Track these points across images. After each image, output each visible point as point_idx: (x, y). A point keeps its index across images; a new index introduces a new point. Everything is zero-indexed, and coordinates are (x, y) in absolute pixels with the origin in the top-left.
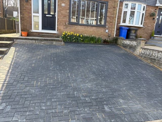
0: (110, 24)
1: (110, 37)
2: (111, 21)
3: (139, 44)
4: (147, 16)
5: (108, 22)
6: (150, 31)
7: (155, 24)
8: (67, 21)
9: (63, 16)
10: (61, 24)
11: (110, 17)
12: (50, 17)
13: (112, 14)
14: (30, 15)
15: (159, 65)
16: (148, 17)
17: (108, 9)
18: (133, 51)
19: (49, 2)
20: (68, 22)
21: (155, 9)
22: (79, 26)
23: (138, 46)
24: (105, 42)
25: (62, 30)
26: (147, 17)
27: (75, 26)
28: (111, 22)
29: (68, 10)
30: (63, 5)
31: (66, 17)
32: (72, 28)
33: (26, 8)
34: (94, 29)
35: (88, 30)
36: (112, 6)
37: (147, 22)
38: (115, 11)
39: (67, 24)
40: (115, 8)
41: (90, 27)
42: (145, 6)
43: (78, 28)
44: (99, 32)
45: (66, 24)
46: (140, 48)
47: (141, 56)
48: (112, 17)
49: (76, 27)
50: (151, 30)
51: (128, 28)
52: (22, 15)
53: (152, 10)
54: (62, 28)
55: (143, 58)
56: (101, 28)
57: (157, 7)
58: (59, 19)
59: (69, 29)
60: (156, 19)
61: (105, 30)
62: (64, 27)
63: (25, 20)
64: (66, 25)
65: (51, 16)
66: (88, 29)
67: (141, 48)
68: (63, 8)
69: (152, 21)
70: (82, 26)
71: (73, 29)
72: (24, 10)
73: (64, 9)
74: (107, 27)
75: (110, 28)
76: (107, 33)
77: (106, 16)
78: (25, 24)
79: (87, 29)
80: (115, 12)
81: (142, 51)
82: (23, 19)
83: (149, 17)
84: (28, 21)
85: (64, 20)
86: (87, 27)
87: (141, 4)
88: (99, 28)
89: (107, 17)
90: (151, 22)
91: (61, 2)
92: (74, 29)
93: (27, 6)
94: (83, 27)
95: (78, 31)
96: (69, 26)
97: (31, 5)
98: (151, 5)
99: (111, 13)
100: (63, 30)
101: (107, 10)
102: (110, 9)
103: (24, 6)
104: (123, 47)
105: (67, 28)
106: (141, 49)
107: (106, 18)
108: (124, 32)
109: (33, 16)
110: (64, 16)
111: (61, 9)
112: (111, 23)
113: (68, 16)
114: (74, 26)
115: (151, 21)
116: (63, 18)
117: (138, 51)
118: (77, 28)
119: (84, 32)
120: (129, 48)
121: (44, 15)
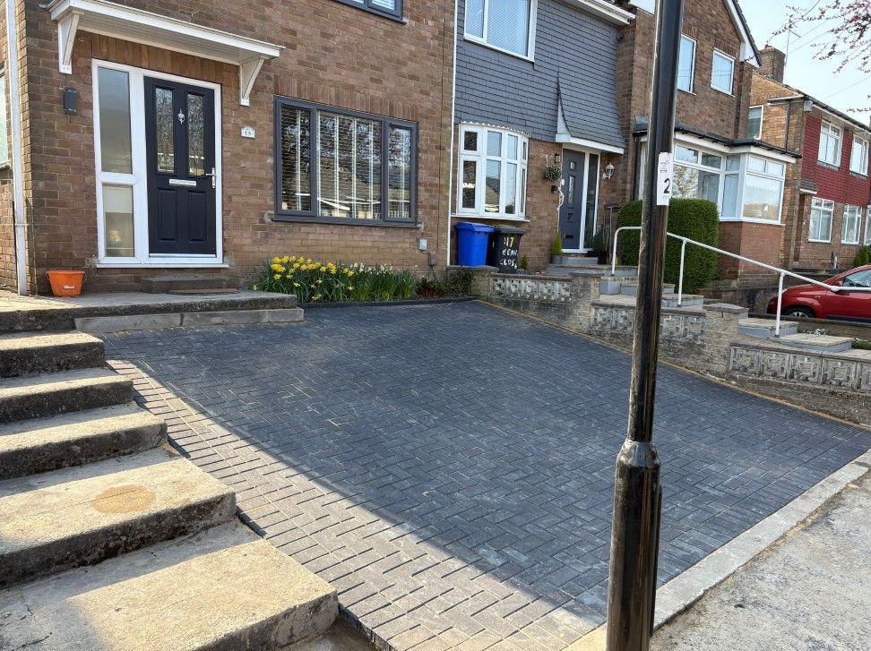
0: (430, 214)
1: (436, 269)
2: (435, 202)
3: (582, 291)
4: (534, 178)
5: (424, 207)
6: (547, 236)
7: (558, 209)
8: (269, 208)
9: (248, 184)
10: (243, 221)
11: (430, 187)
12: (190, 189)
13: (435, 175)
14: (87, 180)
15: (673, 356)
16: (537, 182)
17: (420, 155)
18: (559, 317)
19: (181, 116)
20: (273, 212)
21: (556, 155)
22: (319, 229)
23: (578, 296)
24: (426, 290)
25: (246, 248)
26: (533, 181)
27: (304, 229)
28: (433, 207)
29: (267, 154)
30: (248, 132)
31: (260, 187)
32: (290, 236)
33: (64, 143)
34: (377, 238)
35: (355, 244)
36: (432, 141)
37: (535, 200)
38: (443, 160)
39: (267, 219)
40: (444, 149)
41: (360, 231)
42: (527, 141)
43: (315, 237)
44: (395, 251)
45: (262, 221)
46: (588, 305)
47: (600, 335)
48: (436, 185)
49: (308, 233)
50: (550, 232)
51: (488, 230)
52: (41, 184)
53: (547, 157)
54: (248, 241)
55: (606, 338)
56: (401, 232)
57: (560, 145)
58: (234, 199)
59: (279, 244)
60: (559, 188)
61: (418, 241)
62: (256, 234)
63: (60, 209)
64: (262, 226)
65: (194, 183)
66: (356, 237)
67: (593, 304)
68: (247, 144)
69: (548, 196)
70: (331, 227)
71: (293, 242)
72: (56, 153)
73: (252, 152)
74: (422, 226)
75: (432, 230)
76: (422, 251)
77: (417, 184)
78: (62, 227)
79: (350, 238)
80: (444, 165)
81: (596, 314)
82: (50, 203)
83: (539, 183)
84: (75, 211)
85: (252, 200)
86: (349, 231)
87: (516, 135)
88: (395, 233)
89: (421, 184)
90: (546, 201)
91: (239, 121)
92: (299, 242)
93: (73, 136)
94: (336, 230)
95: (317, 249)
96: (275, 230)
97: (91, 131)
98: (544, 139)
99: (430, 168)
100: (251, 249)
101: (417, 157)
102: (426, 152)
103: (54, 135)
104: (506, 306)
105: (270, 241)
106: (593, 310)
107: (417, 190)
108: (479, 247)
109: (104, 185)
110: (252, 186)
111: (238, 149)
112: (434, 212)
113: (270, 185)
114: (297, 227)
115: (547, 198)
116: (251, 194)
117: (581, 318)
118: (311, 237)
119: (342, 254)
120: (539, 309)
121: (156, 181)
